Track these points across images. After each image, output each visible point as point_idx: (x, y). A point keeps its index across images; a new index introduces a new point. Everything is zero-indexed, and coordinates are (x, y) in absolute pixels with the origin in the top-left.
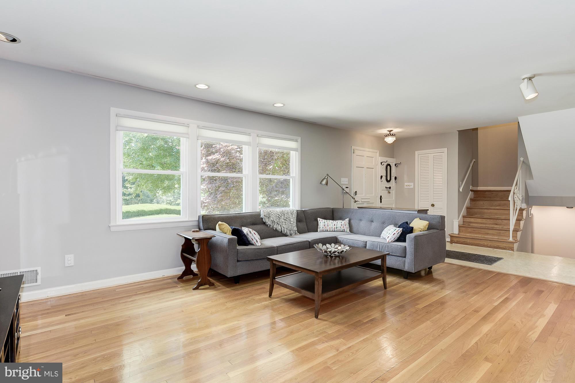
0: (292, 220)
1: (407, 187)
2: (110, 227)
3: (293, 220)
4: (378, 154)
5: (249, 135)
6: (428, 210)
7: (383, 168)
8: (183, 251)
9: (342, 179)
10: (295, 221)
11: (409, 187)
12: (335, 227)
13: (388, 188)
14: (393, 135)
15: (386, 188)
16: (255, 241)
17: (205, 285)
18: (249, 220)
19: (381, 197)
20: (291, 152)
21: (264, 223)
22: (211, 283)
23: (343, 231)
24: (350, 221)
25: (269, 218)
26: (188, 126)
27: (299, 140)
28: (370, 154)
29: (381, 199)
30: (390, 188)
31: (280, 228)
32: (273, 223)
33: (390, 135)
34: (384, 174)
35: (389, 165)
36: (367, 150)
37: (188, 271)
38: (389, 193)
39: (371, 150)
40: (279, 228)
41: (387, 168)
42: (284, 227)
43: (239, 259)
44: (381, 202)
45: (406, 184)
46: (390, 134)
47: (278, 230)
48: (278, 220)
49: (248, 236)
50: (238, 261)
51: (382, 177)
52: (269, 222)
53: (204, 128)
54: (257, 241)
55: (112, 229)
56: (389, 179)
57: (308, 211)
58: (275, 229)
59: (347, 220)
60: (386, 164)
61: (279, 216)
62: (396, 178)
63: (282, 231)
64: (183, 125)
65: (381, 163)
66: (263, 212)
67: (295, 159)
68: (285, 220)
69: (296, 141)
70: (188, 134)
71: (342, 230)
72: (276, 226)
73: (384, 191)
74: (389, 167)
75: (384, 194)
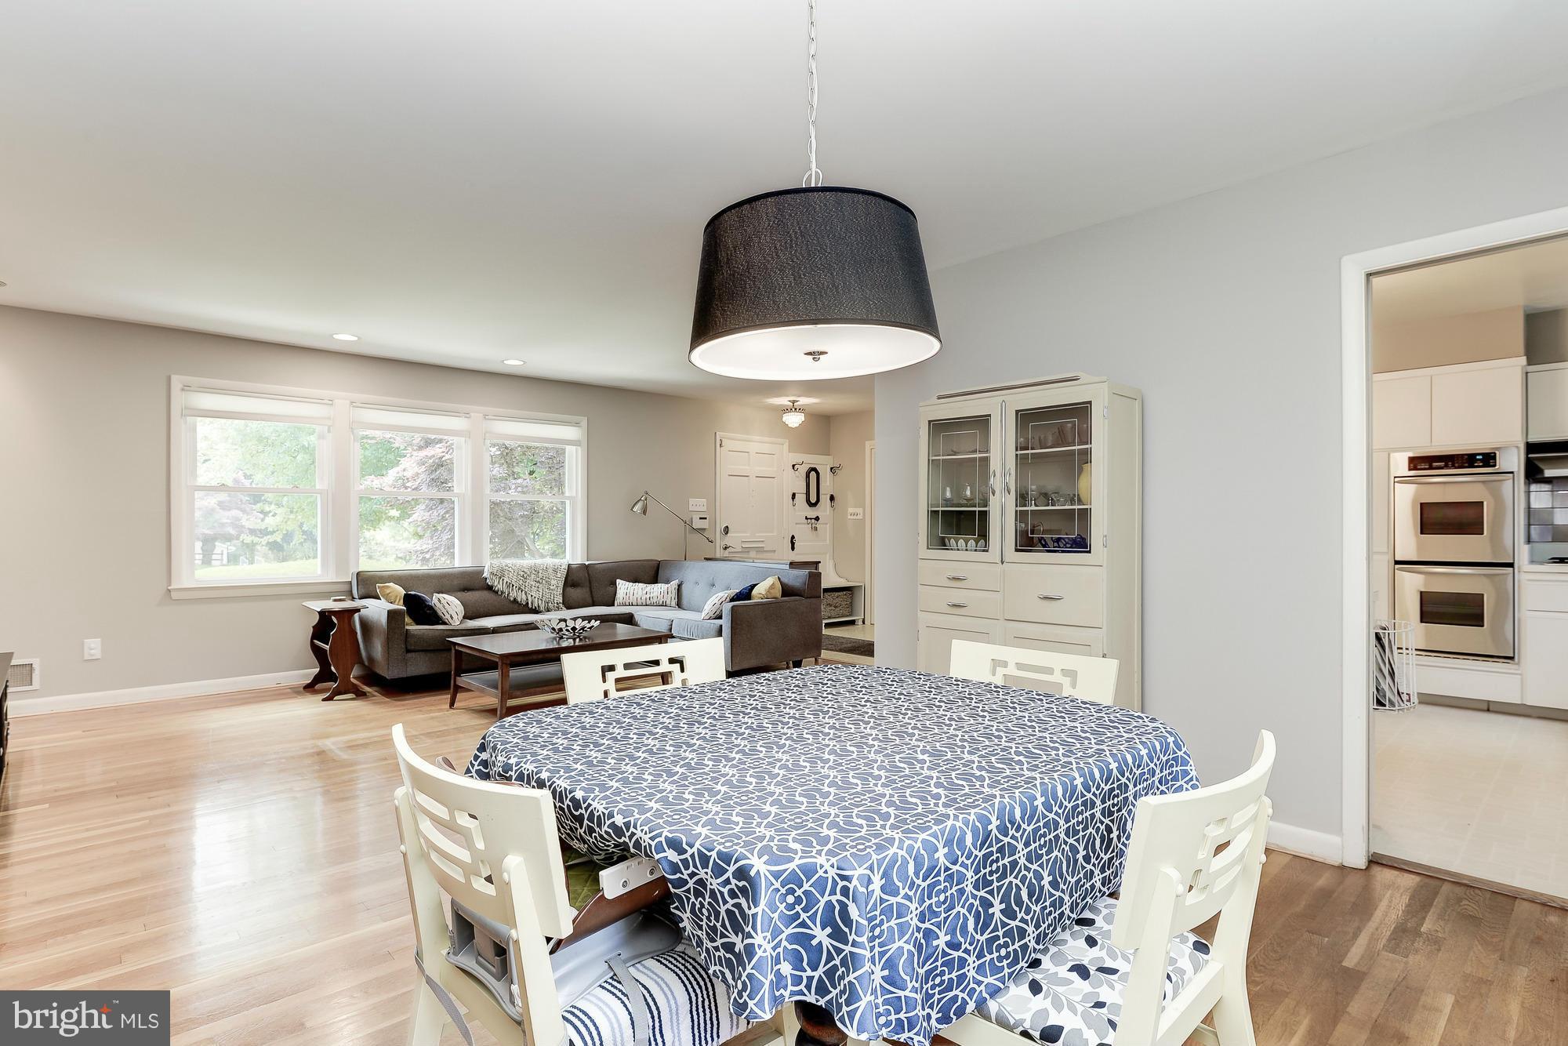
0: (553, 582)
1: (852, 517)
2: (169, 591)
3: (557, 583)
4: (786, 447)
5: (467, 415)
6: (820, 562)
7: (798, 477)
8: (314, 637)
9: (692, 501)
10: (561, 584)
11: (855, 517)
12: (648, 596)
13: (813, 521)
14: (800, 410)
15: (806, 518)
16: (448, 616)
17: (345, 693)
18: (455, 582)
19: (793, 537)
20: (568, 448)
21: (490, 588)
22: (358, 690)
23: (664, 605)
24: (679, 586)
25: (500, 578)
26: (331, 402)
27: (584, 421)
28: (766, 448)
29: (793, 544)
30: (817, 519)
31: (524, 597)
32: (508, 587)
33: (796, 409)
34: (801, 488)
35: (814, 469)
36: (757, 438)
37: (324, 676)
38: (816, 529)
39: (766, 439)
40: (521, 597)
41: (808, 476)
42: (534, 597)
43: (409, 648)
44: (793, 549)
45: (851, 510)
46: (794, 408)
47: (519, 600)
48: (521, 582)
49: (436, 609)
50: (408, 651)
51: (794, 496)
52: (499, 586)
53: (366, 405)
54: (452, 618)
55: (174, 595)
56: (813, 500)
57: (598, 566)
58: (512, 599)
59: (674, 583)
60: (803, 470)
61: (525, 576)
62: (832, 498)
63: (528, 603)
64: (320, 401)
65: (793, 466)
66: (489, 565)
67: (575, 462)
68: (539, 582)
69: (577, 424)
70: (329, 418)
71: (661, 603)
72: (515, 594)
73: (804, 526)
74: (813, 475)
75: (803, 533)
